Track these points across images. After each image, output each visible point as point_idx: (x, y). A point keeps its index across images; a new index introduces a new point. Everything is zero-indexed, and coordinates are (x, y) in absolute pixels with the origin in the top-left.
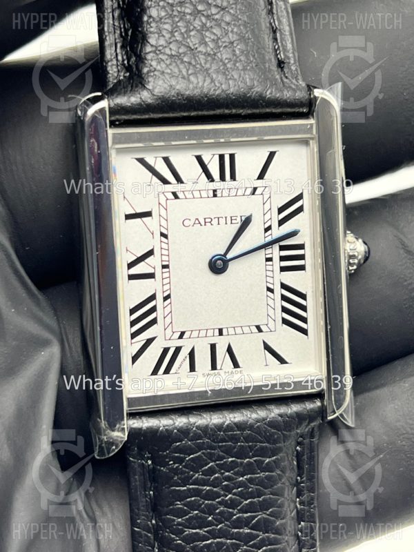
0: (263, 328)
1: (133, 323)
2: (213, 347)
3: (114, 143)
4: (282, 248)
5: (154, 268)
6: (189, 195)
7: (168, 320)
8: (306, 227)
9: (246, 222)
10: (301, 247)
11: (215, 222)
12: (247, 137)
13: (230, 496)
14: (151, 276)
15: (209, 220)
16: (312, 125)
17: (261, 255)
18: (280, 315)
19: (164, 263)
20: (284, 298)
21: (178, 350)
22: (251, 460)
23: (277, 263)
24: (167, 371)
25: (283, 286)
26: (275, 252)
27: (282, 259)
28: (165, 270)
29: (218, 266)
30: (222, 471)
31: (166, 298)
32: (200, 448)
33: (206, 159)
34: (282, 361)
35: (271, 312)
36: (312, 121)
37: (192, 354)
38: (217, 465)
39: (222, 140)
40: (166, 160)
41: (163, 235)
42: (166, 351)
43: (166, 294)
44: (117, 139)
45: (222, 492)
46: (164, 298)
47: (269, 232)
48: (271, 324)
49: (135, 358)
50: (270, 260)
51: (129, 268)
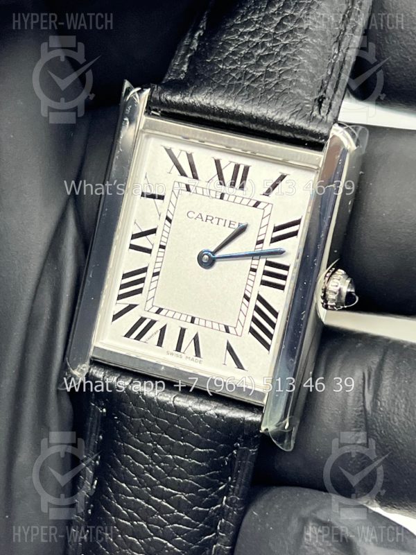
0: (231, 329)
1: (122, 287)
2: (183, 331)
3: (145, 127)
4: (268, 264)
5: (153, 245)
6: (200, 191)
7: (151, 294)
8: (292, 250)
9: (242, 230)
10: (286, 268)
11: (215, 221)
13: (156, 466)
14: (149, 251)
15: (211, 218)
16: (320, 159)
17: (248, 263)
18: (249, 323)
19: (162, 244)
20: (257, 309)
21: (152, 323)
22: (182, 444)
23: (259, 276)
24: (139, 338)
25: (260, 298)
26: (261, 264)
27: (266, 273)
28: (161, 250)
29: (207, 261)
30: (155, 443)
31: (154, 275)
32: (140, 415)
33: (223, 165)
34: (240, 366)
35: (242, 318)
36: (321, 155)
37: (163, 330)
38: (151, 435)
40: (190, 156)
41: (167, 218)
42: (142, 320)
43: (156, 271)
44: (149, 125)
45: (150, 461)
46: (154, 273)
47: (260, 245)
48: (239, 329)
49: (116, 317)
50: (254, 270)
51: (132, 239)
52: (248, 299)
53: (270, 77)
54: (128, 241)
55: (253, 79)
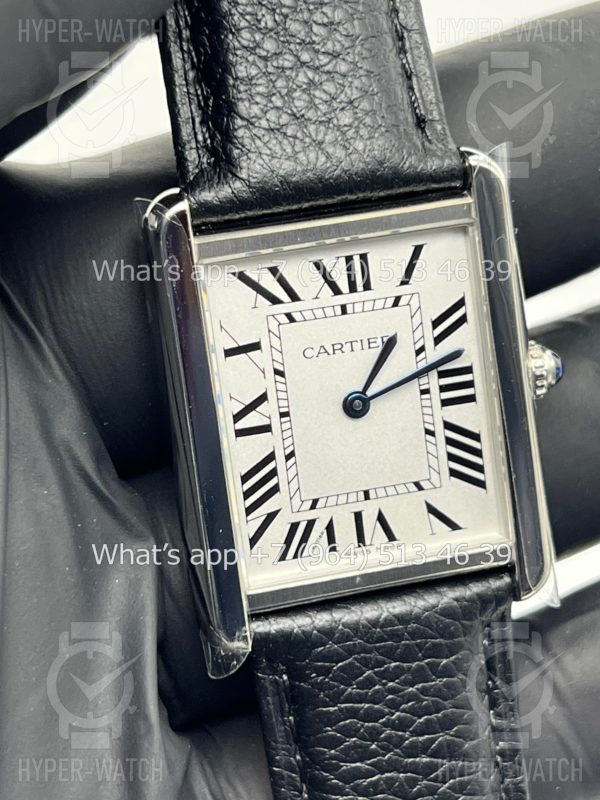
0: (423, 484)
1: (247, 495)
2: (358, 516)
3: (201, 257)
4: (442, 375)
5: (270, 418)
6: (308, 315)
7: (294, 486)
8: (472, 343)
9: (390, 344)
10: (468, 370)
11: (346, 348)
12: (382, 230)
13: (398, 713)
14: (267, 429)
15: (340, 346)
16: (469, 205)
17: (414, 387)
18: (446, 465)
19: (283, 410)
20: (450, 441)
21: (311, 524)
22: (422, 663)
23: (436, 396)
24: (298, 554)
25: (448, 426)
26: (433, 381)
27: (443, 389)
28: (284, 419)
29: (356, 407)
30: (384, 681)
31: (288, 457)
32: (350, 652)
34: (454, 526)
35: (433, 462)
36: (468, 200)
37: (330, 528)
38: (375, 673)
39: (347, 239)
40: (274, 271)
41: (277, 372)
42: (294, 527)
43: (288, 452)
44: (205, 251)
45: (386, 710)
46: (286, 457)
47: (422, 355)
48: (435, 477)
49: (253, 541)
50: (427, 391)
51: (235, 422)
52: (432, 434)
54: (231, 428)
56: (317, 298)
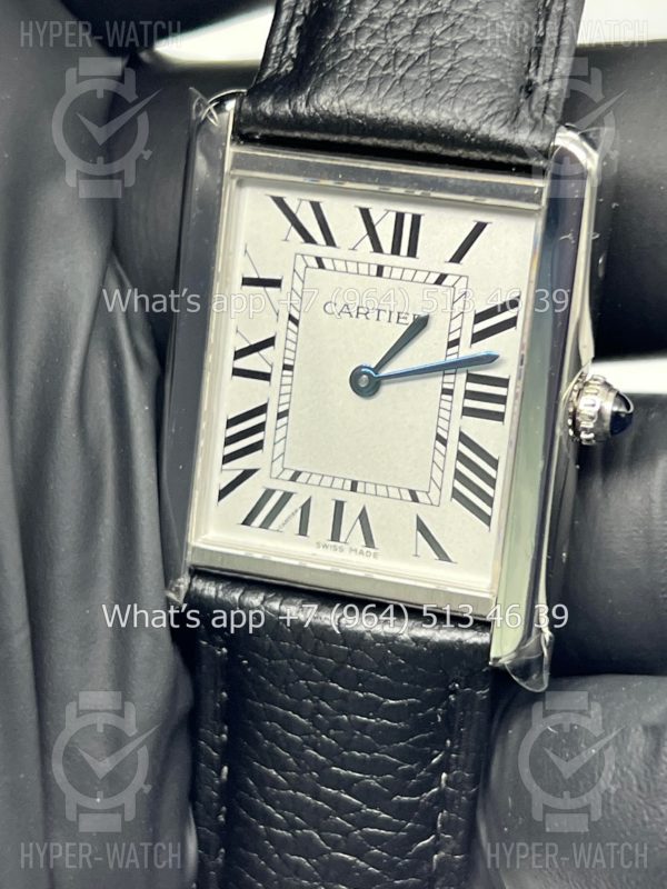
0: (420, 496)
1: (229, 441)
2: (339, 506)
3: (233, 166)
4: (471, 378)
5: (272, 366)
6: (340, 265)
7: (279, 449)
9: (420, 324)
10: (504, 383)
13: (323, 737)
14: (266, 377)
16: (541, 189)
17: (435, 383)
18: (450, 482)
19: (287, 362)
20: (461, 457)
21: (287, 496)
22: (361, 695)
23: (459, 401)
24: (266, 524)
25: (463, 438)
26: (460, 382)
27: (469, 395)
28: (286, 373)
29: (367, 383)
30: (316, 698)
31: (280, 416)
33: (375, 216)
34: (442, 556)
35: (437, 474)
36: (541, 183)
37: (306, 508)
40: (316, 207)
41: (291, 318)
42: (268, 493)
43: (282, 409)
44: (239, 162)
45: (312, 728)
46: (279, 414)
47: (455, 349)
48: (434, 493)
49: (223, 493)
50: (449, 392)
51: (235, 358)
52: (444, 442)
53: (438, 57)
54: (229, 363)
55: (409, 64)
56: (353, 249)
